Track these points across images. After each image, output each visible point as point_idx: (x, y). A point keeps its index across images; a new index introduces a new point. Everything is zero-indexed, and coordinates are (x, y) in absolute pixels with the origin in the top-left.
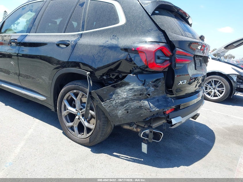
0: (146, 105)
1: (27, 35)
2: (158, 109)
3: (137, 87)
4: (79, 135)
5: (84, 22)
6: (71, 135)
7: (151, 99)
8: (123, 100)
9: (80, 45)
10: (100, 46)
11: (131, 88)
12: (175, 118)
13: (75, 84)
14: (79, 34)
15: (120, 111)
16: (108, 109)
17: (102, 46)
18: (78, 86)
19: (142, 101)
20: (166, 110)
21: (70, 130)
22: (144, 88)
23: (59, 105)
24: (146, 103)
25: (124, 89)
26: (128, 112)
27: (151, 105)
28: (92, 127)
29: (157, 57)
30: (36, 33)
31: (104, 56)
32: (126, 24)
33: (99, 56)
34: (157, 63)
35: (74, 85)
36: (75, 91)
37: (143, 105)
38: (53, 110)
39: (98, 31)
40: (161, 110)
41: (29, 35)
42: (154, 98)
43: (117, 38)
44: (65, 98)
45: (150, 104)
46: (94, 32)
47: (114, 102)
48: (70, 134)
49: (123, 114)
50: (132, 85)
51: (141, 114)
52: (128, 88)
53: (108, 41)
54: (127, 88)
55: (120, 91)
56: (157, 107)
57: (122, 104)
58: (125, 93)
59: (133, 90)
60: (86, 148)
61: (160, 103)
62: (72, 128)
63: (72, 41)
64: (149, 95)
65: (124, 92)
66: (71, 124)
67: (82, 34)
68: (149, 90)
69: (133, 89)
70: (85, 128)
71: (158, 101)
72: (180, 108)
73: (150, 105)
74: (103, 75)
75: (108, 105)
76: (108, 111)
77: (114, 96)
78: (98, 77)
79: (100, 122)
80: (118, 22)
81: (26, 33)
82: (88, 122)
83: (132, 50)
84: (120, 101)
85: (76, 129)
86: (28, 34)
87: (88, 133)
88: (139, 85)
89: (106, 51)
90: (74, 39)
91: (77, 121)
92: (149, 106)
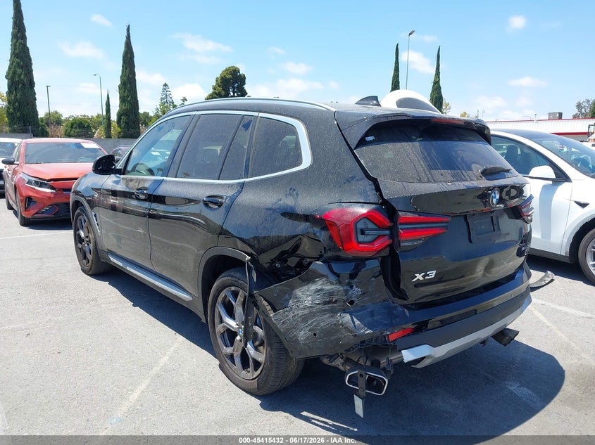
0: (347, 323)
1: (162, 181)
2: (371, 331)
3: (328, 287)
4: (244, 372)
5: (248, 160)
6: (231, 371)
7: (356, 311)
8: (306, 312)
9: (238, 205)
10: (268, 209)
11: (319, 288)
12: (411, 349)
13: (232, 276)
14: (239, 183)
15: (302, 333)
16: (282, 328)
17: (271, 209)
18: (237, 279)
19: (339, 314)
20: (388, 333)
21: (229, 362)
22: (341, 289)
23: (211, 313)
24: (347, 317)
25: (307, 289)
26: (315, 335)
27: (357, 322)
28: (261, 358)
29: (359, 232)
30: (176, 177)
31: (272, 228)
32: (311, 166)
33: (265, 227)
34: (361, 243)
35: (230, 278)
36: (233, 288)
37: (341, 322)
38: (204, 320)
39: (268, 179)
40: (378, 333)
41: (166, 181)
42: (363, 308)
43: (297, 193)
44: (220, 300)
45: (355, 320)
46: (261, 180)
47: (291, 315)
48: (229, 368)
49: (307, 338)
50: (320, 283)
51: (339, 339)
52: (313, 287)
53: (280, 200)
54: (312, 289)
55: (300, 294)
56: (369, 326)
57: (305, 319)
58: (309, 298)
59: (322, 293)
60: (253, 398)
61: (375, 318)
62: (231, 357)
63: (227, 197)
64: (352, 303)
65: (308, 296)
66: (229, 350)
67: (243, 183)
68: (350, 293)
69: (321, 290)
70: (251, 359)
71: (372, 314)
72: (429, 328)
73: (354, 323)
74: (273, 261)
75: (281, 320)
76: (282, 331)
77: (291, 302)
78: (266, 266)
79: (272, 350)
80: (300, 163)
81: (162, 176)
82: (256, 348)
83: (317, 218)
84: (301, 312)
85: (238, 360)
86: (165, 178)
87: (256, 370)
88: (332, 283)
89: (275, 219)
90: (230, 193)
91: (239, 345)
92: (352, 325)
